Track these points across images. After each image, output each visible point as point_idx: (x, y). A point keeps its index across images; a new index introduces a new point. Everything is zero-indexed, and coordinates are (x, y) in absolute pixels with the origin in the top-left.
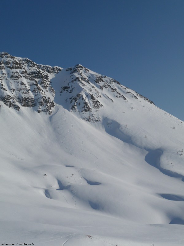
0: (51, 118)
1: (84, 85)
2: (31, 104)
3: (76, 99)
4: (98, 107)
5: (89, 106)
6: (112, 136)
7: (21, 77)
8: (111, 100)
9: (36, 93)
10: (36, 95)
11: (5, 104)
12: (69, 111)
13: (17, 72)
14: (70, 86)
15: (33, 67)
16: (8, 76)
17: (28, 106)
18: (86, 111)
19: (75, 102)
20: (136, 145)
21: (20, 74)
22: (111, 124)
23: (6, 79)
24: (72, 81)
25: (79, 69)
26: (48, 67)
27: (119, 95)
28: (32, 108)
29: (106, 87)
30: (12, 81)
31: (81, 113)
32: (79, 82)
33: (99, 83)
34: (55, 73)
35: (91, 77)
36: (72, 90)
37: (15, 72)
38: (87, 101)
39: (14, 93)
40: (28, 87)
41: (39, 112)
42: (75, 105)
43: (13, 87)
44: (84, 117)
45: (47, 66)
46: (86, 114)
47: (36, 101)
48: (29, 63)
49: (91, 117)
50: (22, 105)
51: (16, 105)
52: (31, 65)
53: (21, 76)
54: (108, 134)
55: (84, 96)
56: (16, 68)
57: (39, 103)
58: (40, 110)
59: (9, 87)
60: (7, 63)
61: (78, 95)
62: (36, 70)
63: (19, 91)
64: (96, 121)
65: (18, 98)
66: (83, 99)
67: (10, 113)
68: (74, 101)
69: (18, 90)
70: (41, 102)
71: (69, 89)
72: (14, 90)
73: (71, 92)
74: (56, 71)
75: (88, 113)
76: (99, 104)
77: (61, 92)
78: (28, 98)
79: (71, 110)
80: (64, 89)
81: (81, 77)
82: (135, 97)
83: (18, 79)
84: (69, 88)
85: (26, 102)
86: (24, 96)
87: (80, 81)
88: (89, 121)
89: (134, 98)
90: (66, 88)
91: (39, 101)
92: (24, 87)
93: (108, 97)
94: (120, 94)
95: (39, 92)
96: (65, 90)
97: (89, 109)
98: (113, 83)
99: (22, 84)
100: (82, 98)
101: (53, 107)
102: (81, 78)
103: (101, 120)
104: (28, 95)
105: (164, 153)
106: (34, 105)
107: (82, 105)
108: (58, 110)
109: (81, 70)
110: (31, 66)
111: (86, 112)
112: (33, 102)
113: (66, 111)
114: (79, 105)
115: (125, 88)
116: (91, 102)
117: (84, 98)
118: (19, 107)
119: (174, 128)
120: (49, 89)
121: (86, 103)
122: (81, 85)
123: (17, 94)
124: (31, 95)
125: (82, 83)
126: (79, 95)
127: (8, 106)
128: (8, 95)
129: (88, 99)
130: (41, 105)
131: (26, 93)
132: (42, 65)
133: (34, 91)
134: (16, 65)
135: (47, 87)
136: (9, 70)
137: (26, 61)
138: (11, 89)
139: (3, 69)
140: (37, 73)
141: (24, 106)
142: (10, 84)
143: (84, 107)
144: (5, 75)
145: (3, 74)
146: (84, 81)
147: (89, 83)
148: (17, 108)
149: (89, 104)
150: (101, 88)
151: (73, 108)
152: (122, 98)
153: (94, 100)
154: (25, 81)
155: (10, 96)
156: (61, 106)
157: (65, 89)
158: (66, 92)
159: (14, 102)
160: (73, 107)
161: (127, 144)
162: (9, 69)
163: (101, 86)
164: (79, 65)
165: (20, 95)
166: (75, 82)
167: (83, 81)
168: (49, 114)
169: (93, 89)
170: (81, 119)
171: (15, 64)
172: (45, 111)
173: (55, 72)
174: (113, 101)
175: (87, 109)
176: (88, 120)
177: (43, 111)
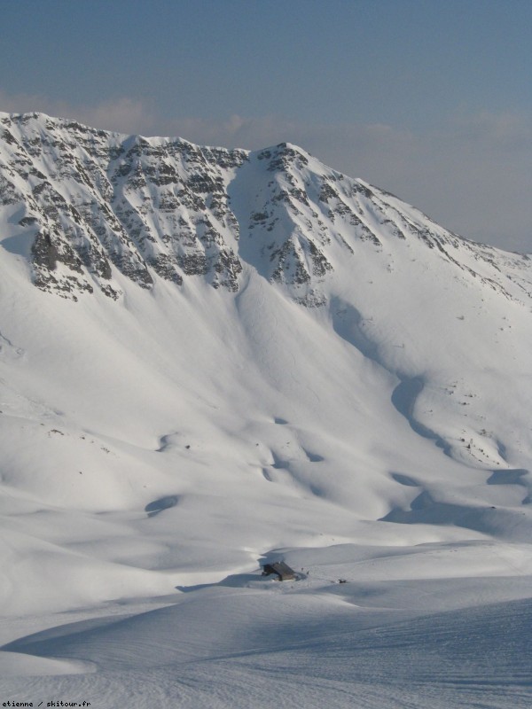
0: (237, 300)
1: (297, 212)
2: (201, 268)
3: (281, 253)
4: (323, 271)
5: (305, 272)
6: (346, 342)
7: (178, 204)
8: (350, 248)
9: (208, 243)
10: (208, 248)
11: (157, 272)
12: (269, 280)
13: (170, 194)
14: (269, 212)
15: (194, 163)
16: (154, 204)
17: (195, 273)
18: (300, 281)
19: (280, 260)
20: (384, 366)
21: (175, 197)
22: (345, 311)
23: (152, 212)
24: (273, 200)
25: (287, 157)
26: (220, 152)
27: (366, 234)
28: (202, 276)
29: (341, 213)
30: (161, 215)
31: (291, 287)
32: (286, 205)
33: (327, 202)
34: (236, 168)
35: (312, 183)
36: (273, 224)
37: (166, 192)
38: (302, 259)
39: (169, 244)
40: (193, 228)
41: (216, 286)
42: (280, 269)
43: (167, 232)
44: (296, 296)
45: (219, 149)
46: (300, 290)
47: (208, 261)
48: (185, 152)
49: (309, 295)
50: (185, 272)
51: (176, 275)
52: (188, 157)
53: (179, 201)
54: (338, 336)
55: (297, 245)
56: (167, 181)
57: (215, 266)
58: (217, 281)
59: (159, 231)
60: (149, 170)
61: (285, 244)
62: (201, 170)
63: (177, 240)
64: (318, 304)
65: (178, 257)
66: (295, 254)
67: (170, 294)
68: (277, 256)
69: (176, 237)
70: (218, 265)
71: (266, 220)
72: (168, 238)
73: (270, 229)
74: (238, 161)
75: (302, 286)
76: (325, 264)
77: (251, 227)
78: (195, 256)
79: (273, 281)
80: (256, 220)
81: (291, 187)
82: (400, 235)
83: (173, 212)
84: (267, 217)
85: (191, 265)
86: (188, 251)
87: (288, 200)
88: (305, 305)
89: (396, 237)
90: (260, 217)
91: (214, 263)
92: (186, 231)
93: (344, 242)
94: (368, 230)
95: (214, 241)
96: (260, 221)
97: (306, 278)
98: (358, 193)
99: (182, 222)
100: (292, 253)
101: (239, 271)
102: (291, 191)
103: (328, 303)
104: (195, 249)
105: (425, 388)
106: (206, 270)
107: (293, 269)
108: (249, 278)
109: (290, 162)
110: (188, 161)
111: (300, 285)
112: (203, 264)
113: (263, 280)
114: (288, 268)
115: (381, 209)
116: (311, 261)
117: (297, 251)
118: (181, 279)
119: (462, 318)
120: (228, 220)
121: (300, 265)
122: (290, 212)
123: (174, 248)
124: (200, 246)
125: (294, 207)
126: (288, 245)
127: (164, 277)
128: (161, 254)
129: (305, 253)
130: (219, 271)
131: (190, 245)
132: (208, 148)
133: (203, 239)
134: (167, 175)
135: (224, 213)
136: (154, 188)
137: (178, 146)
138: (164, 237)
139: (143, 186)
140: (201, 179)
141: (188, 273)
142: (160, 222)
143: (297, 274)
144: (148, 201)
145: (145, 199)
146: (297, 198)
147: (307, 204)
148: (178, 280)
149: (305, 267)
150: (330, 215)
151: (276, 275)
152: (372, 242)
153: (316, 254)
154: (185, 213)
155: (165, 256)
156: (254, 268)
157: (259, 219)
158: (260, 226)
159: (173, 268)
160: (277, 273)
161: (369, 360)
162: (153, 185)
163: (330, 211)
164: (285, 146)
165: (179, 249)
166: (278, 202)
167: (294, 201)
168: (235, 290)
169: (314, 221)
170: (291, 300)
171: (164, 172)
172: (226, 285)
173: (236, 165)
174: (352, 252)
175: (303, 278)
176: (303, 302)
177: (223, 284)
